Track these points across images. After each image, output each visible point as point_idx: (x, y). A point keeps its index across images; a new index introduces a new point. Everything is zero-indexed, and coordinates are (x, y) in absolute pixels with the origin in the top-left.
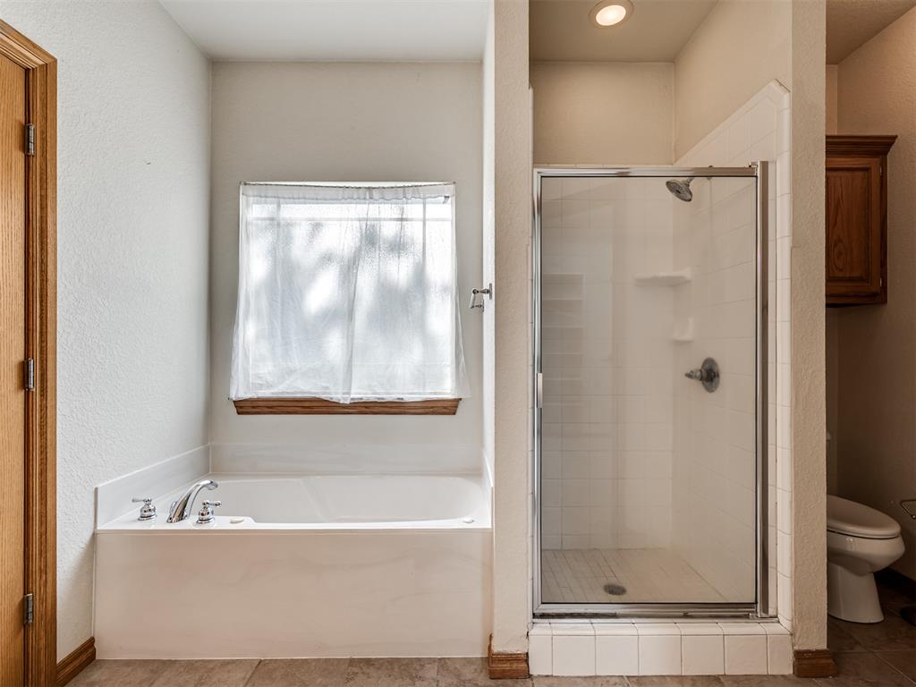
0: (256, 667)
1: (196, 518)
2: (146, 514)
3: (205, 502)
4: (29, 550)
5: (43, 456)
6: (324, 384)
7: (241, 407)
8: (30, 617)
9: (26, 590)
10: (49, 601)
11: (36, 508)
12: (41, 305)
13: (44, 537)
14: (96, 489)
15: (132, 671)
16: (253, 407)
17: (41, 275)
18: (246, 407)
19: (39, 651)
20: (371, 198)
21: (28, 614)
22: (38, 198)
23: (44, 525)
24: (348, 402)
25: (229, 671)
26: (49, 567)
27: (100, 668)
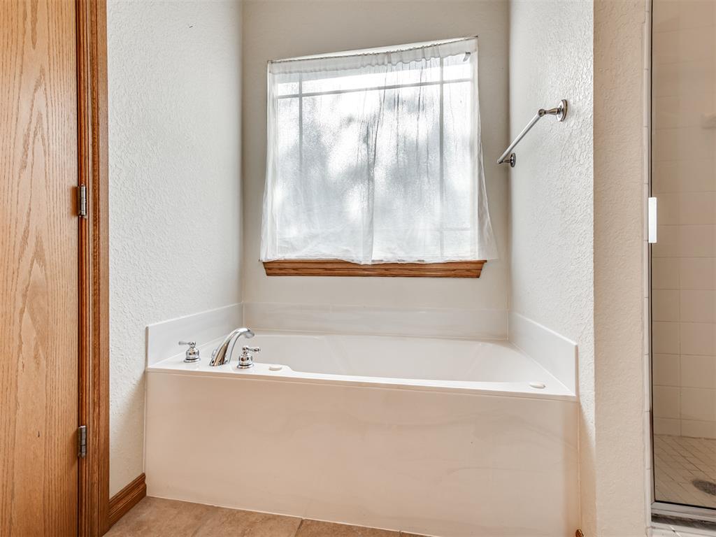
0: (299, 528)
1: (237, 363)
2: (191, 357)
3: (245, 347)
4: (82, 380)
5: (97, 287)
6: (345, 248)
7: (270, 269)
8: (84, 450)
9: (80, 422)
10: (102, 434)
11: (90, 339)
12: (93, 134)
13: (97, 369)
14: (147, 329)
15: (179, 513)
16: (281, 269)
17: (93, 103)
18: (275, 269)
19: (92, 485)
20: (390, 62)
21: (81, 446)
22: (89, 23)
23: (97, 357)
24: (370, 263)
25: (271, 529)
26: (102, 401)
27: (150, 505)
